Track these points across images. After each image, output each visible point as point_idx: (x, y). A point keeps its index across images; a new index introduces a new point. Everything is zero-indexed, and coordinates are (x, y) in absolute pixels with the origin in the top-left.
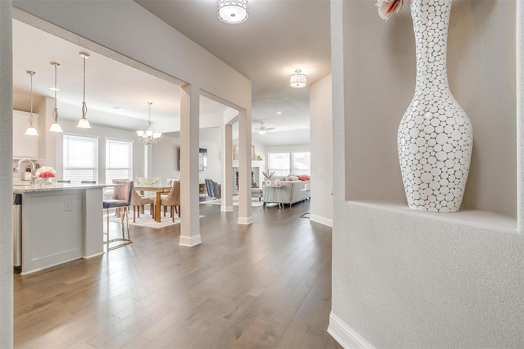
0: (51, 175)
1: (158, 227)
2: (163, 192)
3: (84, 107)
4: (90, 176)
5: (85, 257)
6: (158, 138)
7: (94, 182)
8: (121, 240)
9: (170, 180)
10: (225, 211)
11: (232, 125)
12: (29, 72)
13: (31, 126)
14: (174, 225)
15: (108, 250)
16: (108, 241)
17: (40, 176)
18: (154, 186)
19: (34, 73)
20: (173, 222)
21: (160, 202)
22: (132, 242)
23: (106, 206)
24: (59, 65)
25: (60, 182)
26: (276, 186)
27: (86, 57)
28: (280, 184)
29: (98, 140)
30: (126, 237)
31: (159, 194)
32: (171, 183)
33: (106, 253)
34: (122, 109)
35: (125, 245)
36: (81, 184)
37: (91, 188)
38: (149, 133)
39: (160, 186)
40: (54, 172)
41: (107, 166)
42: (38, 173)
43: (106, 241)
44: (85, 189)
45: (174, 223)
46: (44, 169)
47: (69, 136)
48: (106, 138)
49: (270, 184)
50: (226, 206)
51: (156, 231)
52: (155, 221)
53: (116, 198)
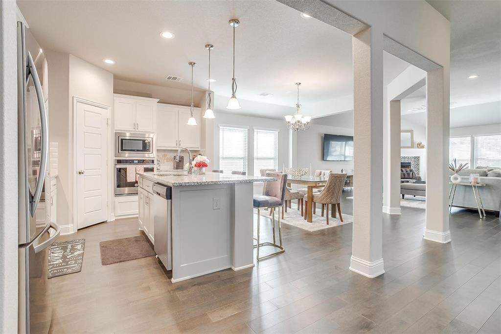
0: (204, 165)
1: (311, 230)
2: (316, 187)
3: (233, 84)
4: (240, 166)
5: (233, 268)
6: (308, 123)
7: (244, 174)
8: (271, 244)
9: (320, 171)
10: (388, 212)
11: (400, 101)
12: (191, 63)
13: (192, 116)
14: (328, 229)
15: (259, 260)
16: (259, 245)
17: (195, 166)
18: (304, 178)
19: (194, 64)
20: (328, 224)
21: (312, 198)
22: (284, 252)
23: (257, 204)
24: (212, 46)
25: (215, 171)
26: (472, 184)
27: (236, 25)
28: (479, 181)
29: (247, 130)
30: (278, 243)
31: (310, 188)
32: (320, 174)
33: (256, 265)
34: (269, 95)
35: (277, 254)
36: (231, 175)
37: (241, 182)
38: (298, 117)
39: (311, 178)
40: (207, 161)
41: (255, 155)
42: (194, 163)
43: (257, 244)
44: (234, 184)
45: (328, 227)
46: (199, 159)
47: (224, 128)
48: (254, 128)
49: (459, 179)
50: (391, 206)
51: (308, 235)
52: (305, 219)
53: (267, 194)
